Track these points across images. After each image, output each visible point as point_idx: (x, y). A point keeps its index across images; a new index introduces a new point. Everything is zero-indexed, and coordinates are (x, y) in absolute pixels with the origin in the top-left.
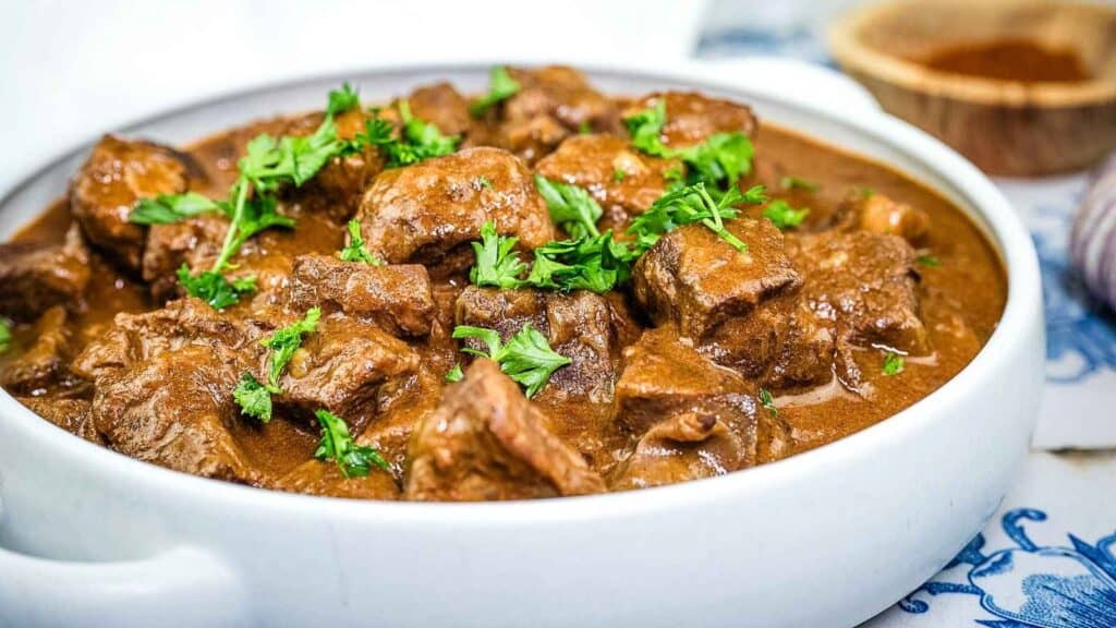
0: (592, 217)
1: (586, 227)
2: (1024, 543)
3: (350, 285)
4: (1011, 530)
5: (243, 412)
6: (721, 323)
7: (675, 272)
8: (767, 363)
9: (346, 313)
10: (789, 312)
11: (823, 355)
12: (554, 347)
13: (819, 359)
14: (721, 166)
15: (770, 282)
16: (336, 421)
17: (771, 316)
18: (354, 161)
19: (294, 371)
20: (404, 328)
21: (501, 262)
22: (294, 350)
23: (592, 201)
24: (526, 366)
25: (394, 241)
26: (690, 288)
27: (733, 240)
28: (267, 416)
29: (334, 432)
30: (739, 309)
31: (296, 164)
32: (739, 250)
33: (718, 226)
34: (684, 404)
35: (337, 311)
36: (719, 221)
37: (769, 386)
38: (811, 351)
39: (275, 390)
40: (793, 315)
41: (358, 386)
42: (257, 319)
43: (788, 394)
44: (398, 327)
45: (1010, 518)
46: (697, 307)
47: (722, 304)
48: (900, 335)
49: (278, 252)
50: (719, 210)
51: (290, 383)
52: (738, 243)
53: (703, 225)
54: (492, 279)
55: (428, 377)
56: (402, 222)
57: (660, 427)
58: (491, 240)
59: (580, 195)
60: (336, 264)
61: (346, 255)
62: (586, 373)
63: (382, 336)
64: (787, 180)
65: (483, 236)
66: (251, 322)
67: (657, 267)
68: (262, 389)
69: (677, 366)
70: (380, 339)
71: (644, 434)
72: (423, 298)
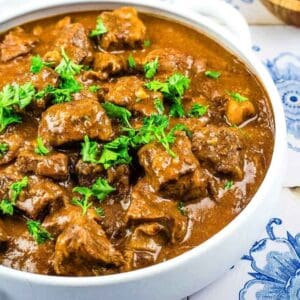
2: (272, 235)
3: (38, 166)
4: (269, 229)
5: (3, 212)
6: (166, 186)
7: (150, 163)
9: (36, 176)
10: (190, 178)
12: (109, 184)
15: (183, 171)
17: (184, 182)
18: (40, 101)
19: (20, 199)
20: (58, 179)
21: (92, 152)
22: (20, 192)
23: (128, 111)
24: (99, 192)
26: (156, 174)
27: (171, 152)
28: (11, 214)
30: (172, 182)
31: (20, 99)
32: (174, 157)
33: (167, 146)
35: (34, 175)
38: (198, 189)
39: (14, 204)
40: (192, 179)
42: (7, 176)
45: (270, 223)
46: (157, 181)
49: (15, 132)
50: (167, 138)
52: (174, 155)
53: (162, 145)
54: (88, 160)
55: (66, 199)
56: (56, 134)
57: (141, 227)
58: (88, 144)
59: (124, 110)
60: (33, 158)
61: (37, 150)
62: (121, 192)
63: (49, 185)
64: (207, 73)
65: (85, 140)
66: (5, 176)
67: (145, 159)
68: (10, 204)
69: (149, 203)
70: (48, 187)
71: (137, 226)
72: (63, 170)
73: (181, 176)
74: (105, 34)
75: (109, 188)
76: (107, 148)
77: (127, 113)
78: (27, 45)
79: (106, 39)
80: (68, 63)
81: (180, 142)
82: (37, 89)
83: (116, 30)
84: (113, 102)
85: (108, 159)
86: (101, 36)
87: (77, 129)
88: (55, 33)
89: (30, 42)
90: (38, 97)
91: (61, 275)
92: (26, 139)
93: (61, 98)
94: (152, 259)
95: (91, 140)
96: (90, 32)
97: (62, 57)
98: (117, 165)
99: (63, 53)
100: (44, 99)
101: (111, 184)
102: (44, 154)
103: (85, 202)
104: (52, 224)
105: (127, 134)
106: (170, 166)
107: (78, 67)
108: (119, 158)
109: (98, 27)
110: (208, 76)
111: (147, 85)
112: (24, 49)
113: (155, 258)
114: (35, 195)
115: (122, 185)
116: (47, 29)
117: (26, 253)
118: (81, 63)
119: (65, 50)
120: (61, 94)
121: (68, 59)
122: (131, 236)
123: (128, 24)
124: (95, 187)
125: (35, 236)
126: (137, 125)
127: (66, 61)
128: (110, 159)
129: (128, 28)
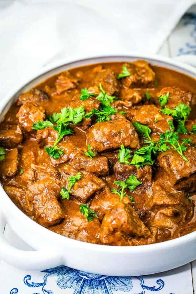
0: (149, 133)
1: (147, 136)
3: (88, 165)
5: (63, 198)
6: (180, 182)
7: (169, 166)
9: (87, 172)
17: (192, 179)
19: (75, 188)
20: (102, 175)
21: (126, 156)
22: (75, 183)
24: (131, 185)
25: (99, 147)
27: (184, 158)
28: (68, 199)
31: (74, 118)
32: (186, 162)
33: (181, 153)
34: (169, 206)
35: (84, 171)
37: (190, 193)
39: (70, 192)
41: (90, 195)
44: (100, 175)
50: (181, 148)
51: (73, 190)
52: (186, 160)
53: (177, 152)
54: (123, 161)
55: (107, 190)
56: (101, 143)
57: (162, 211)
58: (123, 150)
59: (146, 128)
60: (85, 160)
61: (87, 154)
62: (145, 186)
63: (96, 179)
65: (121, 148)
66: (64, 172)
67: (165, 162)
68: (67, 192)
69: (168, 194)
70: (96, 180)
71: (159, 210)
72: (106, 169)
73: (191, 174)
74: (129, 76)
75: (138, 183)
76: (137, 154)
77: (148, 130)
78: (73, 83)
79: (129, 80)
80: (104, 95)
81: (190, 151)
82: (86, 111)
83: (136, 75)
84: (139, 122)
85: (138, 162)
86: (125, 78)
87: (116, 139)
88: (92, 76)
89: (76, 81)
90: (87, 117)
91: (106, 244)
92: (77, 146)
93: (103, 118)
94: (170, 233)
95: (126, 147)
96: (118, 75)
97: (100, 91)
98: (144, 166)
99: (101, 88)
100: (91, 118)
101: (139, 179)
102: (92, 157)
103: (122, 192)
104: (98, 207)
105: (148, 144)
106: (184, 168)
107: (111, 98)
108: (145, 160)
109: (124, 72)
112: (71, 85)
113: (172, 233)
114: (86, 185)
115: (147, 180)
116: (86, 73)
117: (79, 227)
118: (113, 95)
119: (102, 86)
120: (103, 115)
121: (104, 92)
122: (154, 217)
123: (144, 71)
124: (129, 181)
125: (86, 215)
126: (155, 139)
127: (103, 93)
128: (139, 162)
129: (143, 73)
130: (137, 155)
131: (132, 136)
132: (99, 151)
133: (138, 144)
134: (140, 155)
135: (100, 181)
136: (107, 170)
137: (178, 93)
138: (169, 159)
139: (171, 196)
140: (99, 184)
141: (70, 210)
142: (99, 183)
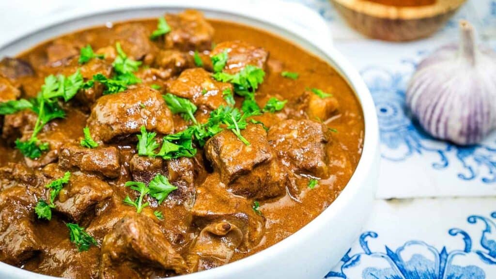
0: (192, 111)
1: (190, 116)
2: (367, 250)
3: (84, 159)
4: (363, 242)
5: (39, 217)
6: (237, 178)
7: (219, 153)
8: (257, 191)
9: (82, 172)
10: (266, 170)
11: (281, 185)
12: (170, 182)
13: (279, 187)
14: (249, 83)
15: (257, 160)
16: (74, 229)
17: (258, 174)
18: (89, 91)
19: (60, 199)
20: (107, 176)
21: (149, 144)
22: (60, 190)
23: (192, 104)
24: (158, 191)
25: (105, 132)
26: (225, 163)
27: (243, 139)
28: (49, 218)
29: (74, 233)
30: (244, 173)
31: (65, 91)
32: (246, 145)
33: (238, 133)
34: (218, 218)
35: (78, 171)
36: (238, 131)
37: (258, 200)
38: (276, 185)
39: (52, 206)
40: (268, 172)
41: (85, 207)
42: (45, 173)
43: (267, 203)
44: (105, 176)
45: (363, 236)
46: (227, 172)
47: (236, 172)
48: (316, 171)
49: (59, 130)
50: (238, 124)
51: (58, 204)
52: (246, 142)
53: (232, 131)
54: (145, 153)
55: (116, 200)
56: (108, 125)
57: (209, 228)
58: (144, 134)
59: (187, 102)
60: (77, 151)
61: (83, 143)
62: (184, 192)
64: (284, 74)
65: (142, 131)
66: (43, 174)
67: (213, 150)
68: (47, 206)
69: (218, 199)
70: (96, 184)
71: (203, 228)
72: (114, 164)
73: (256, 166)
74: (168, 33)
75: (170, 187)
76: (168, 140)
77: (191, 106)
79: (169, 39)
80: (124, 60)
81: (253, 129)
82: (86, 79)
84: (175, 94)
85: (168, 151)
90: (87, 86)
92: (70, 136)
93: (114, 88)
95: (149, 131)
96: (152, 32)
97: (117, 54)
98: (179, 158)
99: (119, 50)
100: (94, 89)
102: (91, 147)
104: (98, 228)
106: (242, 154)
107: (136, 64)
108: (181, 149)
109: (160, 27)
110: (286, 77)
111: (215, 76)
114: (78, 192)
115: (186, 183)
117: (64, 263)
118: (139, 60)
119: (122, 47)
120: (115, 85)
121: (124, 55)
122: (196, 240)
124: (153, 184)
125: (77, 240)
126: (204, 120)
127: (122, 57)
128: (170, 150)
129: (194, 29)
130: (168, 142)
131: (160, 112)
132: (105, 140)
133: (172, 127)
134: (173, 142)
135: (103, 185)
136: (115, 167)
137: (242, 50)
138: (218, 143)
139: (223, 202)
140: (101, 189)
141: (53, 239)
142: (101, 187)
